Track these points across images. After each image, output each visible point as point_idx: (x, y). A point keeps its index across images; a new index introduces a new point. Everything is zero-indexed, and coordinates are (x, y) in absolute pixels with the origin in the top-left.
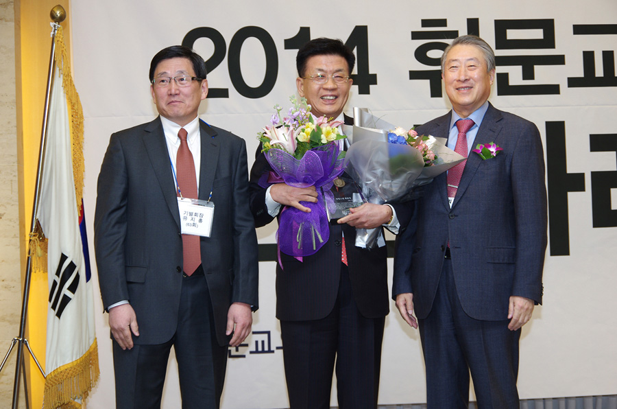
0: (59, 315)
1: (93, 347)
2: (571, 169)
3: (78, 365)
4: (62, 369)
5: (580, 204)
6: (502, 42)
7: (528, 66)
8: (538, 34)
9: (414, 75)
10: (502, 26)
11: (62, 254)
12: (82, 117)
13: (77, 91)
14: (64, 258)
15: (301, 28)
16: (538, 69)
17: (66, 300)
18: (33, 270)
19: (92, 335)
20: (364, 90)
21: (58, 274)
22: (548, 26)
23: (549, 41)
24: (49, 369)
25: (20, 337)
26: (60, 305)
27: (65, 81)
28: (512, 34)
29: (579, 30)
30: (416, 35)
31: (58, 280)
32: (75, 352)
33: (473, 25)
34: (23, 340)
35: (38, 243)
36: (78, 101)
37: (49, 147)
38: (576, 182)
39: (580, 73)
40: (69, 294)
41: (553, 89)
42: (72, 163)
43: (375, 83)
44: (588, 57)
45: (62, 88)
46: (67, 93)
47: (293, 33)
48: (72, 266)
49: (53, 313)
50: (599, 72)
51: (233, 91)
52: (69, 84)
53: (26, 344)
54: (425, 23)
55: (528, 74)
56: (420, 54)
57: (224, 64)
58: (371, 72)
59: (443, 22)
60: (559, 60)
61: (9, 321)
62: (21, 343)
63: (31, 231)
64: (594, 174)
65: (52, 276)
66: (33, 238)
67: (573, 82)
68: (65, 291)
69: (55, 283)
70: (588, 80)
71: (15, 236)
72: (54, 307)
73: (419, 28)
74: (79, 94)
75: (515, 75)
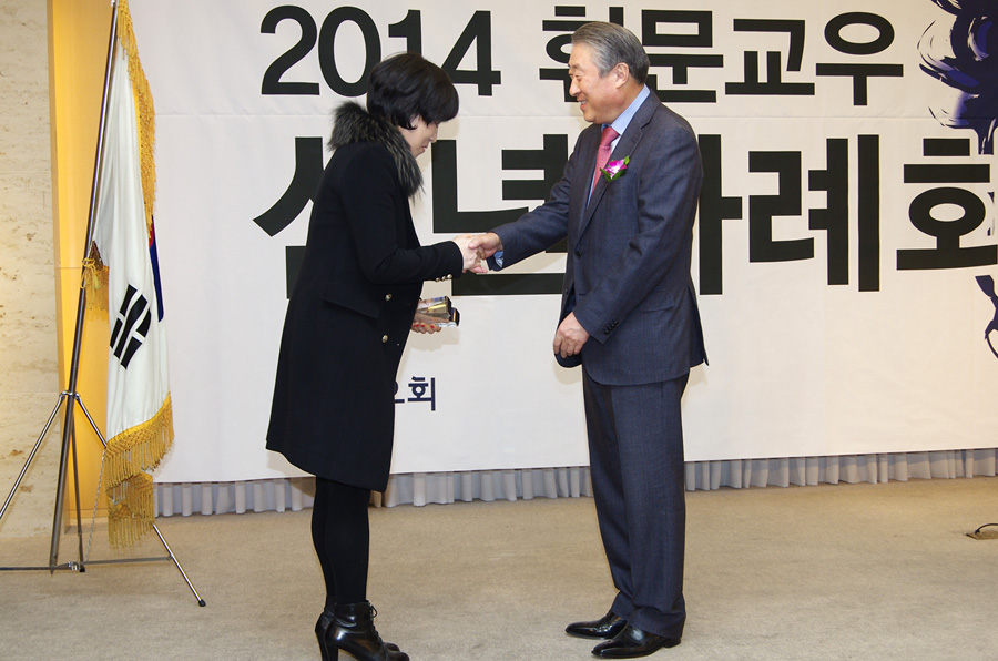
0: (125, 363)
1: (166, 403)
2: (727, 191)
3: (151, 427)
4: (130, 432)
5: (735, 234)
6: (651, 37)
7: (680, 67)
8: (692, 29)
9: (546, 74)
10: (650, 18)
11: (130, 287)
12: (153, 112)
13: (147, 78)
14: (131, 291)
15: (410, 11)
16: (691, 71)
17: (135, 345)
18: (87, 305)
19: (165, 389)
20: (485, 91)
21: (123, 311)
22: (704, 19)
23: (705, 38)
24: (112, 432)
25: (70, 390)
26: (126, 351)
27: (131, 64)
28: (662, 28)
29: (741, 25)
30: (548, 25)
31: (124, 320)
32: (146, 411)
33: (617, 14)
34: (74, 395)
35: (94, 272)
36: (147, 90)
37: (109, 150)
38: (732, 208)
39: (740, 78)
40: (139, 337)
41: (709, 96)
42: (140, 171)
43: (498, 81)
44: (751, 59)
45: (127, 74)
46: (133, 80)
47: (400, 16)
48: (142, 302)
49: (116, 362)
50: (763, 77)
51: (324, 87)
52: (135, 67)
53: (78, 400)
54: (560, 10)
55: (680, 77)
56: (554, 49)
57: (314, 54)
58: (494, 68)
59: (581, 11)
60: (716, 61)
61: (41, 369)
62: (71, 398)
63: (85, 256)
64: (753, 199)
65: (114, 313)
66: (87, 266)
67: (732, 89)
68: (134, 333)
69: (119, 323)
70: (749, 86)
71: (49, 263)
72: (118, 354)
73: (553, 17)
74: (149, 82)
75: (664, 77)
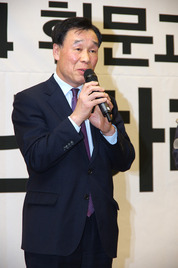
2: (156, 125)
5: (161, 152)
6: (108, 24)
7: (127, 42)
8: (134, 19)
9: (43, 45)
10: (108, 11)
16: (134, 46)
22: (141, 13)
23: (142, 25)
28: (116, 18)
29: (164, 18)
30: (44, 13)
33: (87, 8)
38: (159, 135)
39: (163, 51)
41: (144, 63)
43: (11, 49)
50: (177, 52)
54: (52, 4)
55: (127, 50)
58: (9, 40)
59: (65, 5)
60: (149, 40)
64: (172, 130)
67: (159, 58)
70: (169, 57)
73: (48, 8)
75: (118, 51)
